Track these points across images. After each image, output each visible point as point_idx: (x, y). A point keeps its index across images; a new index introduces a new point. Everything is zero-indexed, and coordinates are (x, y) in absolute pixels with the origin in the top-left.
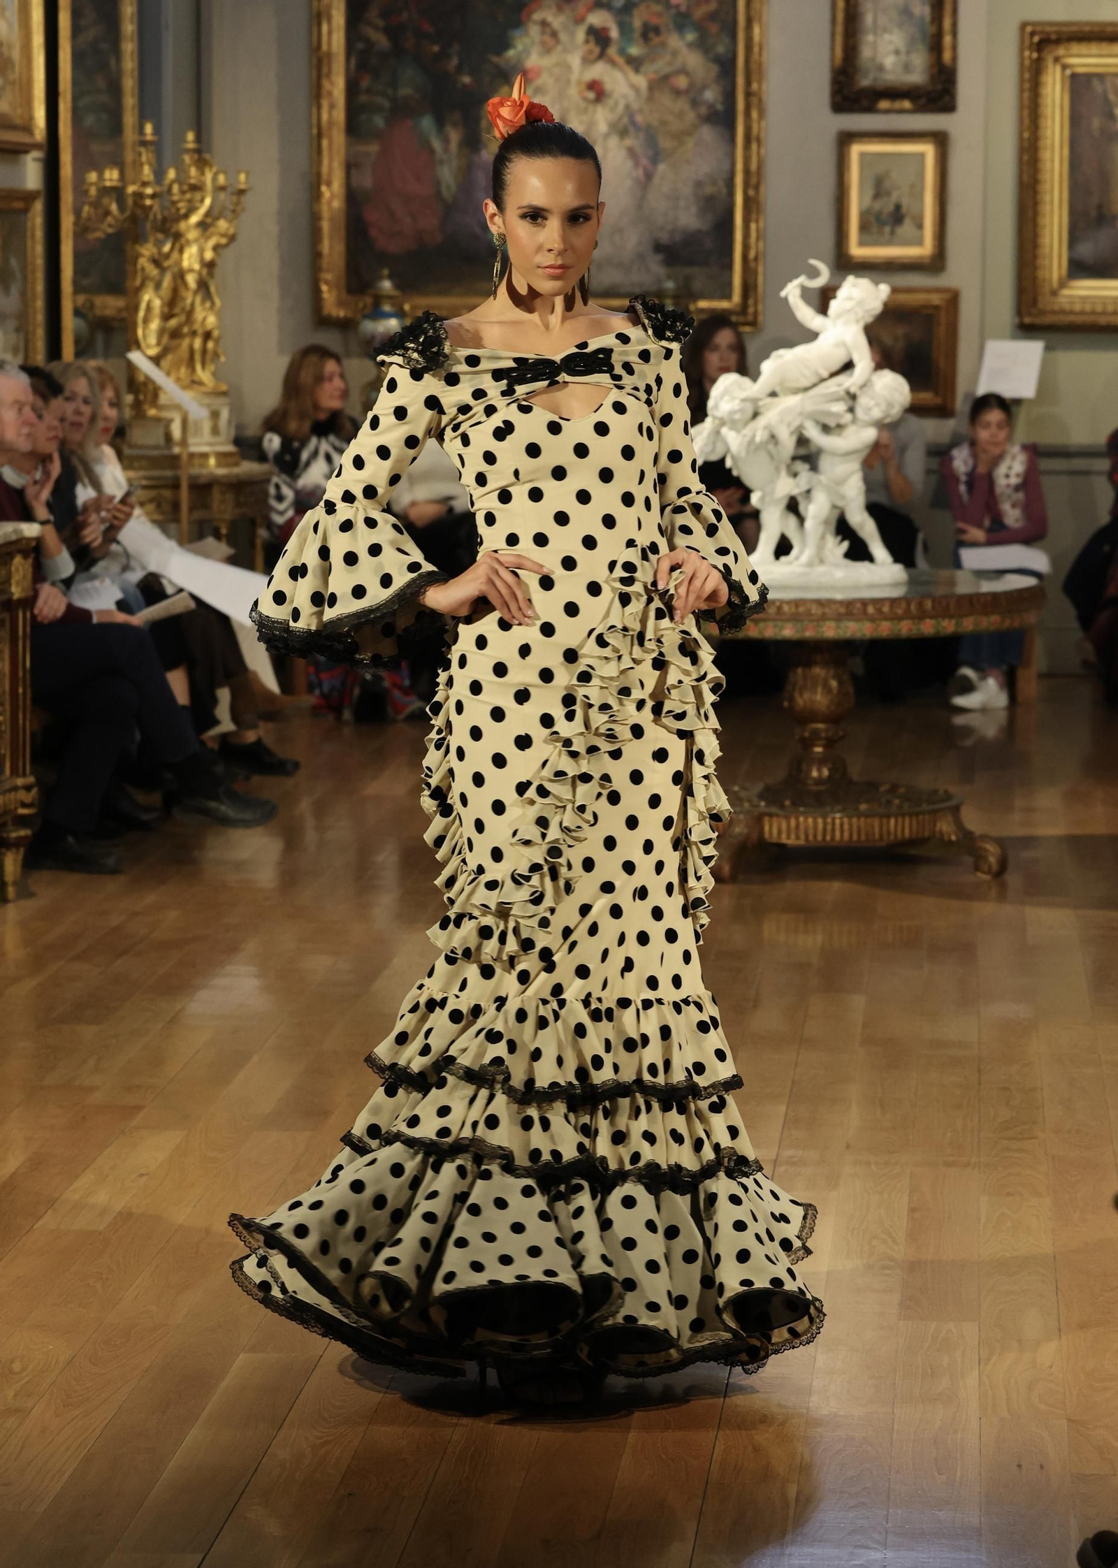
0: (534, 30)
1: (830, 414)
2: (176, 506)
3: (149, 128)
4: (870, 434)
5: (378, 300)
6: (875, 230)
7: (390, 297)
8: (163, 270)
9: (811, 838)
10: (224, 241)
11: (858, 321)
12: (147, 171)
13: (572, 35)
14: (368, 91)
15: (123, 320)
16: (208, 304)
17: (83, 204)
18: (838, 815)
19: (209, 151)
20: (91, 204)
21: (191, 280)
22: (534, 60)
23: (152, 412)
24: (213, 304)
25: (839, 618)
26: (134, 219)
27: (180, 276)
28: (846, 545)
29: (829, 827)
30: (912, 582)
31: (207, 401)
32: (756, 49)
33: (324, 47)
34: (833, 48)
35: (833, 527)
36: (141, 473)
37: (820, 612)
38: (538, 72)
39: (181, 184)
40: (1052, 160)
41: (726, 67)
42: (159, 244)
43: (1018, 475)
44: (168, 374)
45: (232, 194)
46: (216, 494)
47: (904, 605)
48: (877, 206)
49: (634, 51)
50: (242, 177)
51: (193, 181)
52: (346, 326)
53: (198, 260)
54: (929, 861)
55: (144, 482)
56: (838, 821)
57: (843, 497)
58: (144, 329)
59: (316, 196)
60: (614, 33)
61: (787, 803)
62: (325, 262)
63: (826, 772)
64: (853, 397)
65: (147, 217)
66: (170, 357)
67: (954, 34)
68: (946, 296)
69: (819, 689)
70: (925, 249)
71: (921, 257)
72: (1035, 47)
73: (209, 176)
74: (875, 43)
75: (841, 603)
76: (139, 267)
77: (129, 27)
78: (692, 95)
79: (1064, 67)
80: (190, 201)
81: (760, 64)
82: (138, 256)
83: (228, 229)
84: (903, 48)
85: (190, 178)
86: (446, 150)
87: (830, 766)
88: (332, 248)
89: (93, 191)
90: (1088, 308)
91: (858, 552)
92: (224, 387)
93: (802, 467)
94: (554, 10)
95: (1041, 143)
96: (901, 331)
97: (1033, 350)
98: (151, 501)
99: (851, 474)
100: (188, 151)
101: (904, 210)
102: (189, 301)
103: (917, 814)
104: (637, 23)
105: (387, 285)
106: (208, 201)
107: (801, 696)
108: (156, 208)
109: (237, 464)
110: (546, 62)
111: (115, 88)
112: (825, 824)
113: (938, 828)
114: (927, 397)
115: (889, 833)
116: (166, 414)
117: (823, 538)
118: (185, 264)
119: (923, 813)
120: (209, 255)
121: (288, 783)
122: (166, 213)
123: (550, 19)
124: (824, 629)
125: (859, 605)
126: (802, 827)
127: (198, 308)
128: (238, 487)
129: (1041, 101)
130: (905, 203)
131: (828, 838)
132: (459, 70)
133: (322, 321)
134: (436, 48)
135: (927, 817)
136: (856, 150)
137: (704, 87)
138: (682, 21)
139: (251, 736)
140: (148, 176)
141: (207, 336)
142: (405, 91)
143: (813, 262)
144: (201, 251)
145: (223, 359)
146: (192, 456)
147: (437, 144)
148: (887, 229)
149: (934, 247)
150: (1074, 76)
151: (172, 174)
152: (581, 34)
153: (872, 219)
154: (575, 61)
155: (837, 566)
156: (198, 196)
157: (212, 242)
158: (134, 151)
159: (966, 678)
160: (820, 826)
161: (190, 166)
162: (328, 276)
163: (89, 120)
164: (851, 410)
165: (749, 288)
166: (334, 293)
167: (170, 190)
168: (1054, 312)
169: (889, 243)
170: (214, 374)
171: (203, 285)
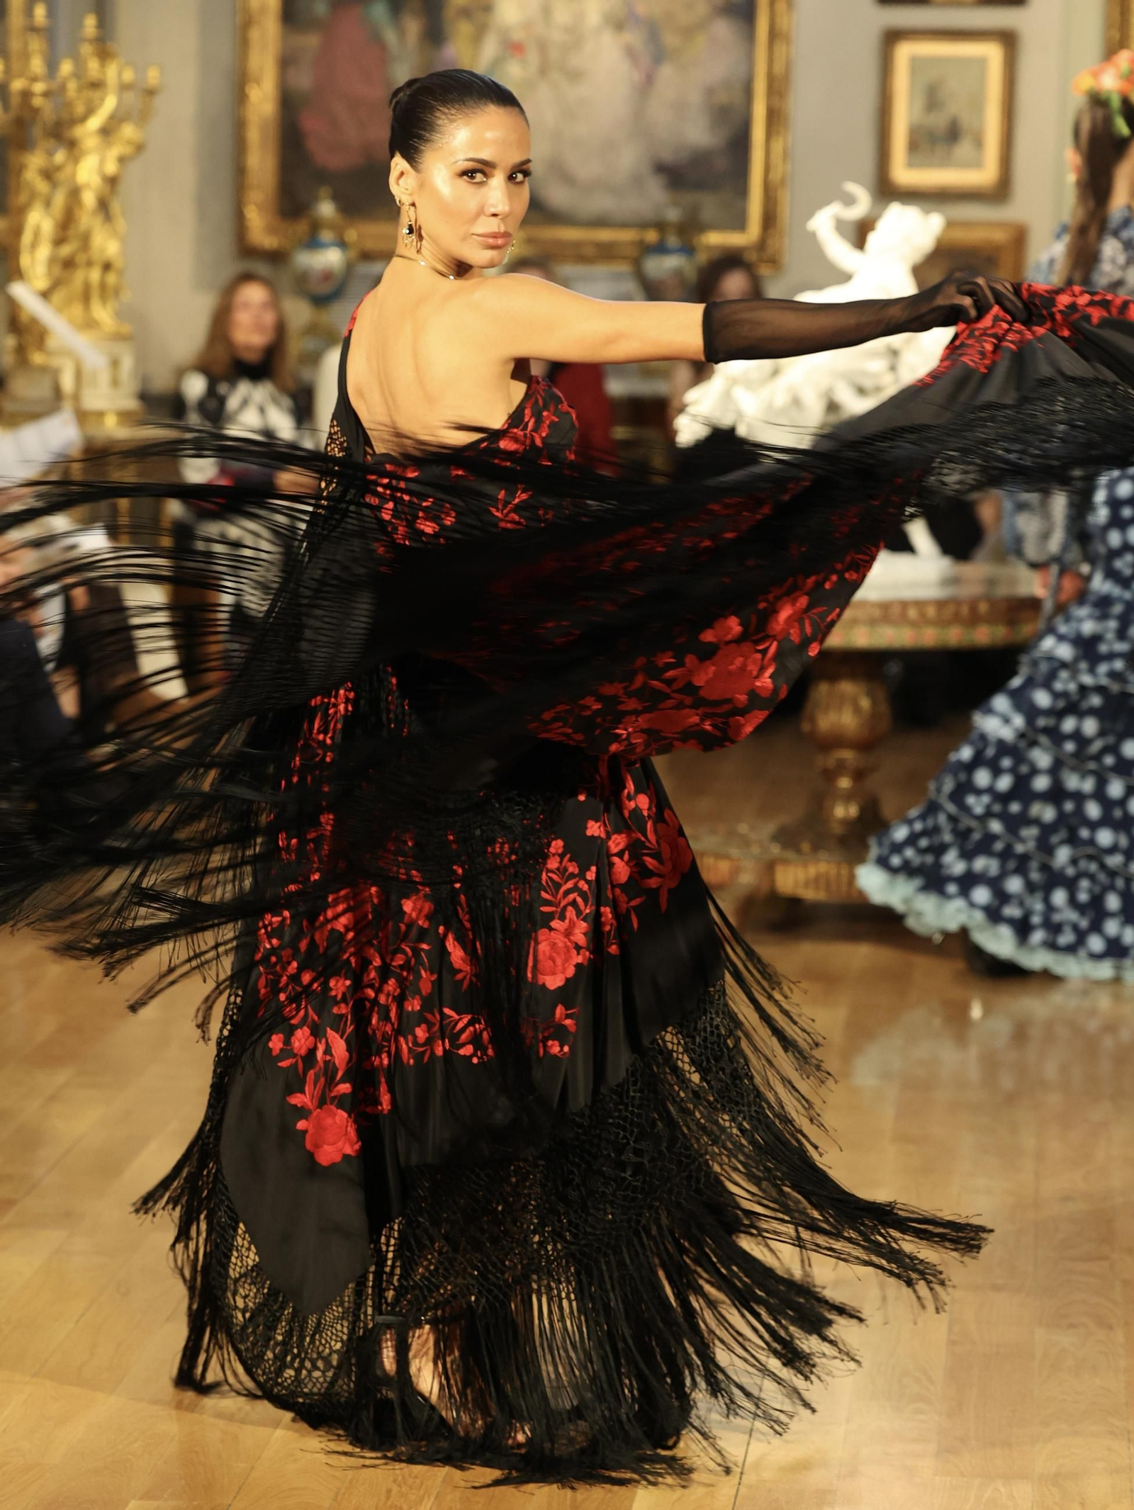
1: (867, 373)
3: (40, 11)
5: (316, 226)
6: (926, 149)
7: (332, 227)
8: (54, 185)
9: (833, 891)
10: (130, 150)
11: (903, 260)
12: (37, 65)
16: (109, 228)
19: (114, 40)
21: (89, 199)
23: (38, 359)
24: (115, 228)
25: (873, 624)
26: (19, 122)
27: (75, 194)
31: (105, 346)
39: (78, 79)
42: (50, 154)
44: (59, 312)
45: (142, 93)
46: (115, 461)
47: (952, 609)
48: (930, 119)
50: (154, 73)
51: (93, 76)
52: (277, 258)
53: (98, 174)
58: (32, 257)
59: (240, 97)
61: (806, 846)
62: (251, 178)
63: (853, 811)
64: (894, 352)
65: (35, 119)
66: (61, 291)
68: (1012, 233)
69: (847, 709)
70: (984, 175)
71: (983, 184)
73: (112, 71)
75: (876, 605)
76: (25, 181)
80: (88, 101)
82: (21, 168)
83: (134, 136)
85: (88, 71)
87: (858, 802)
88: (262, 162)
92: (128, 329)
100: (86, 39)
101: (961, 126)
102: (85, 223)
105: (327, 208)
106: (111, 103)
107: (825, 716)
108: (47, 109)
109: (141, 426)
116: (55, 362)
118: (82, 179)
122: (60, 115)
124: (853, 637)
125: (896, 609)
126: (823, 878)
127: (96, 232)
130: (966, 119)
133: (246, 250)
136: (905, 52)
140: (38, 69)
141: (107, 267)
143: (849, 186)
144: (102, 162)
145: (127, 295)
146: (84, 413)
147: (390, 36)
148: (941, 149)
149: (999, 172)
151: (66, 68)
153: (923, 137)
156: (95, 95)
157: (114, 154)
160: (845, 878)
161: (90, 58)
162: (255, 196)
164: (893, 368)
165: (769, 219)
166: (263, 217)
167: (63, 88)
169: (945, 164)
170: (116, 314)
171: (103, 205)
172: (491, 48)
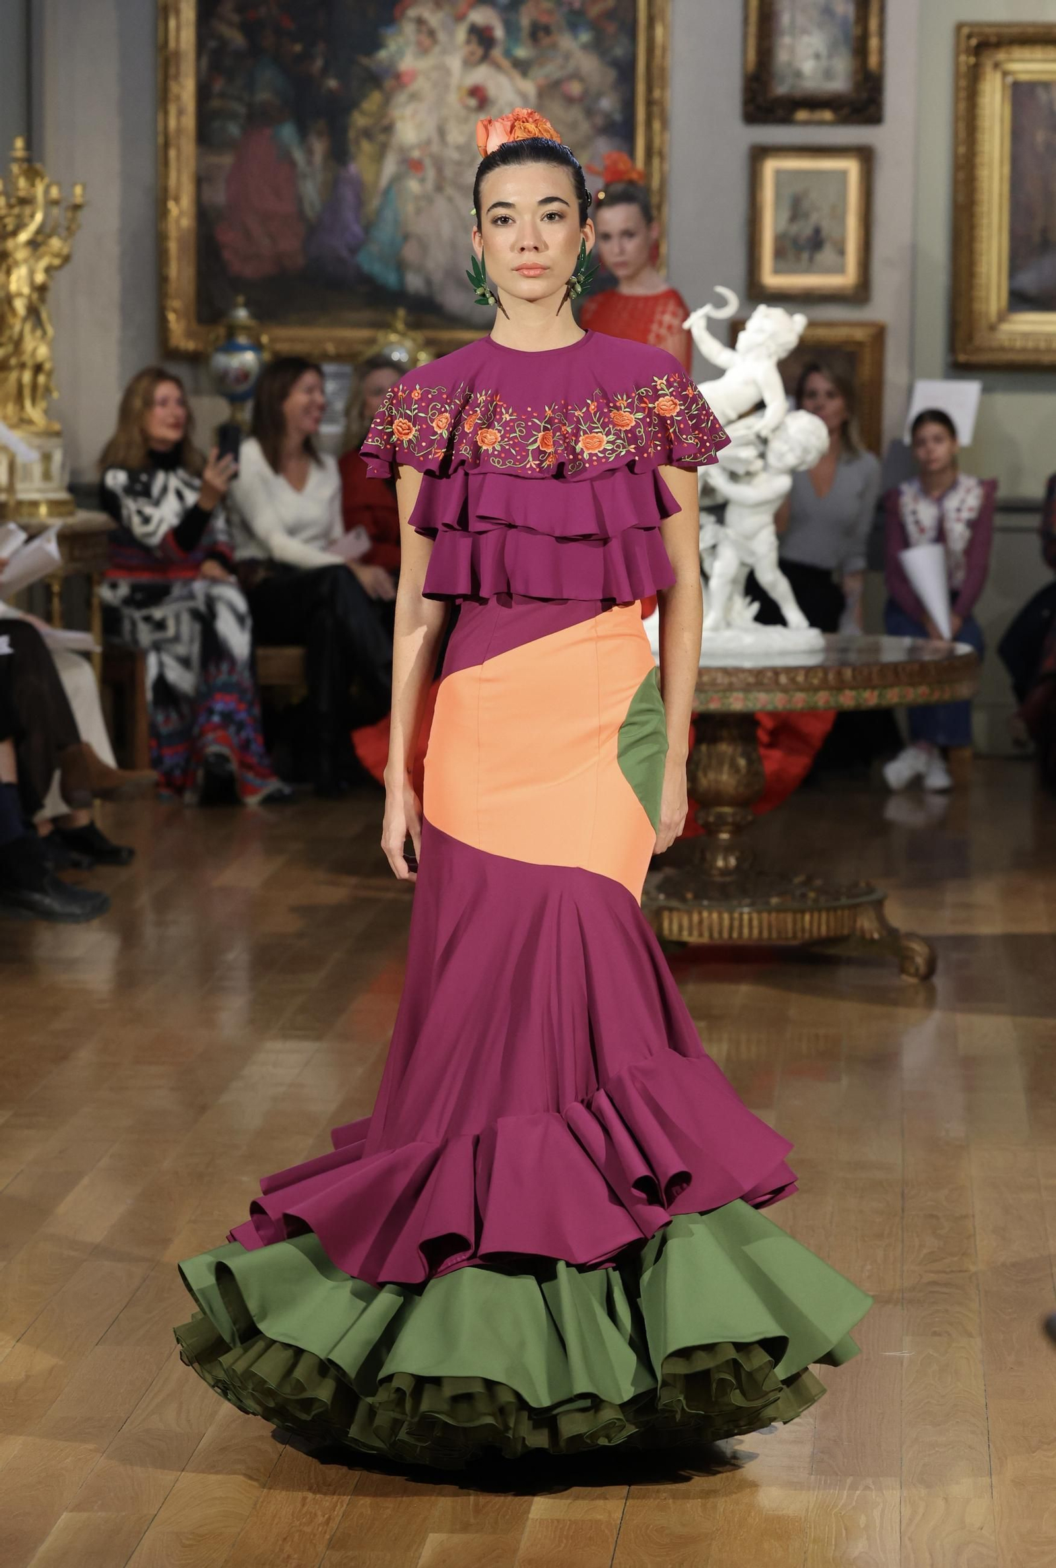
0: (409, 29)
1: (738, 460)
4: (784, 483)
5: (232, 331)
6: (791, 256)
7: (246, 329)
9: (716, 935)
10: (57, 262)
11: (770, 356)
13: (451, 34)
14: (222, 95)
16: (39, 333)
18: (746, 910)
19: (41, 159)
21: (20, 305)
22: (408, 63)
24: (44, 333)
25: (747, 689)
27: (7, 301)
28: (756, 607)
29: (736, 923)
30: (831, 649)
31: (37, 441)
32: (660, 52)
33: (172, 44)
34: (745, 52)
35: (741, 587)
37: (726, 680)
38: (413, 75)
39: (8, 197)
40: (991, 177)
41: (625, 72)
45: (67, 209)
47: (820, 674)
48: (794, 229)
49: (522, 52)
50: (78, 190)
51: (22, 194)
52: (196, 359)
53: (28, 283)
54: (849, 961)
56: (746, 917)
57: (752, 553)
59: (161, 212)
60: (499, 33)
61: (689, 896)
62: (172, 287)
63: (733, 862)
64: (764, 441)
67: (882, 34)
68: (873, 331)
69: (726, 768)
70: (846, 279)
71: (845, 287)
72: (973, 51)
73: (40, 189)
74: (793, 46)
75: (750, 671)
78: (587, 103)
79: (1005, 74)
80: (18, 216)
81: (663, 69)
83: (61, 249)
84: (824, 52)
85: (18, 189)
86: (310, 162)
87: (737, 854)
88: (181, 272)
90: (1030, 344)
91: (770, 615)
92: (57, 427)
93: (708, 520)
95: (978, 160)
97: (969, 391)
99: (762, 528)
100: (16, 160)
101: (824, 234)
102: (17, 328)
103: (835, 909)
104: (525, 21)
105: (242, 314)
106: (39, 217)
107: (705, 775)
109: (71, 514)
110: (424, 64)
112: (732, 919)
113: (859, 924)
115: (803, 930)
117: (730, 598)
118: (13, 287)
119: (843, 908)
120: (40, 278)
121: (123, 874)
123: (427, 16)
124: (731, 700)
125: (769, 674)
126: (706, 923)
127: (28, 337)
128: (73, 539)
129: (980, 111)
130: (827, 227)
131: (735, 935)
132: (325, 71)
133: (168, 351)
134: (298, 48)
135: (846, 912)
136: (771, 167)
137: (599, 95)
138: (575, 20)
139: (83, 819)
141: (38, 369)
142: (263, 96)
143: (721, 290)
144: (32, 273)
145: (55, 395)
146: (20, 503)
147: (298, 156)
148: (805, 256)
149: (858, 275)
150: (1017, 84)
152: (461, 34)
153: (789, 244)
154: (455, 63)
155: (746, 630)
156: (27, 210)
157: (43, 263)
160: (726, 922)
161: (18, 177)
162: (176, 303)
164: (762, 456)
166: (184, 323)
168: (992, 350)
169: (809, 269)
170: (46, 412)
171: (33, 311)
172: (390, 167)
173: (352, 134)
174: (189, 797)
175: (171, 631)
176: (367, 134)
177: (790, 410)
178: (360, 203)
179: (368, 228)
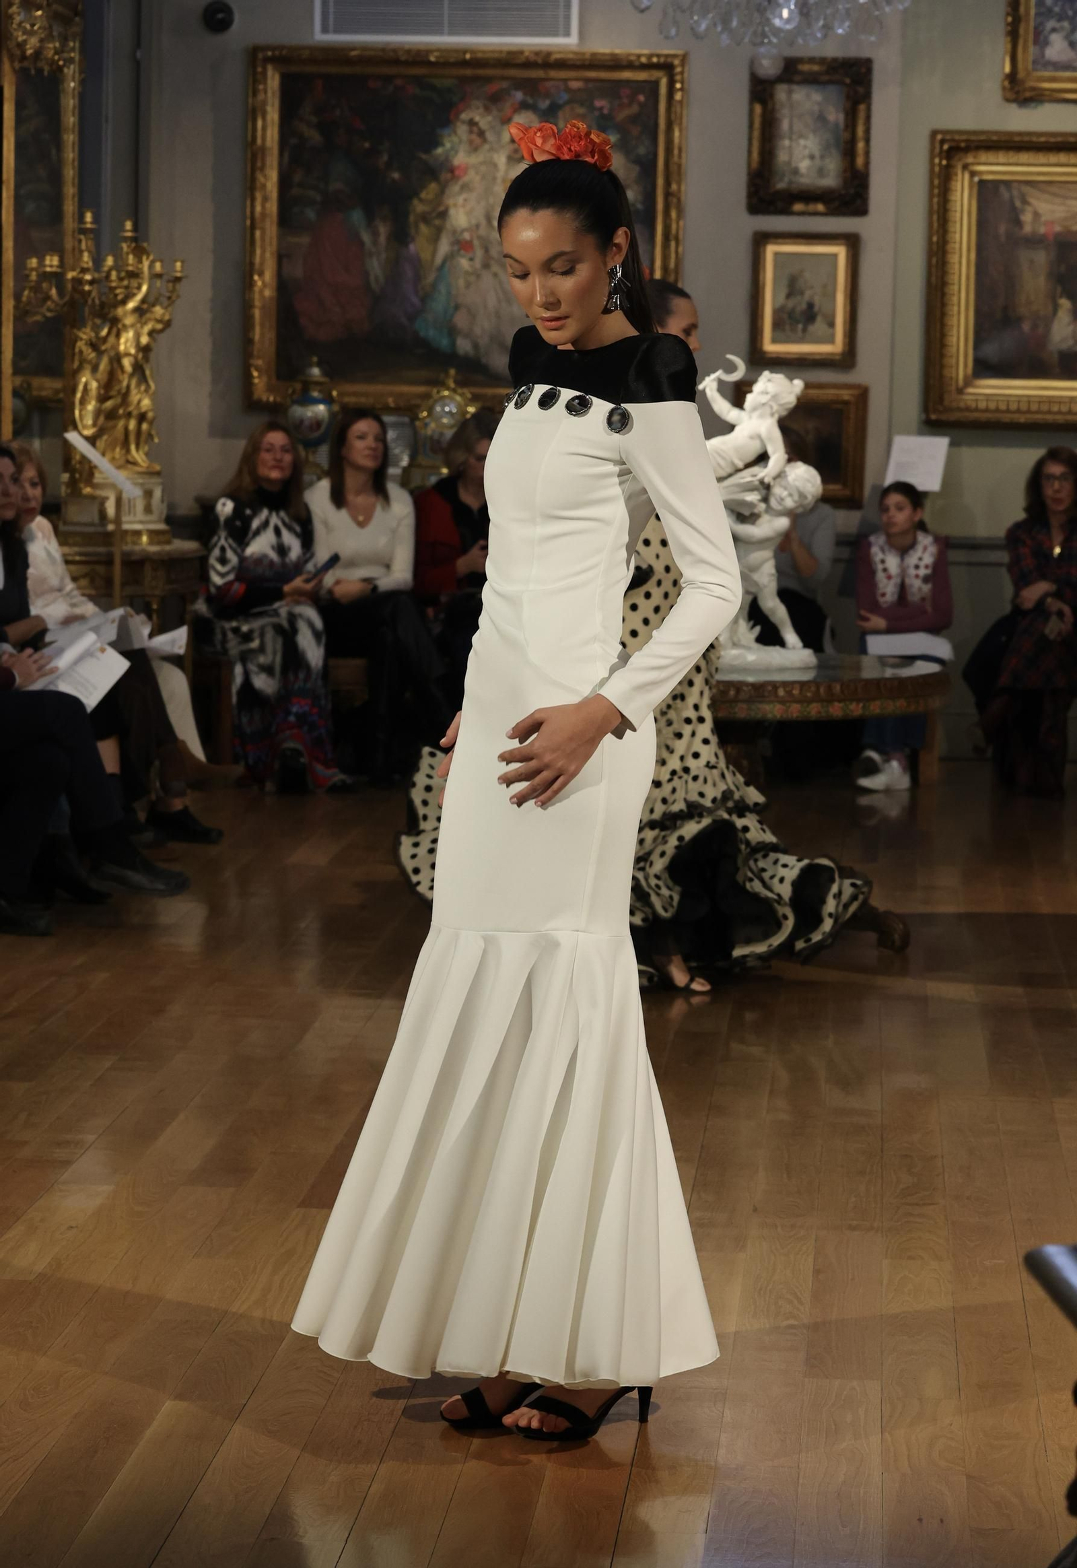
0: (462, 129)
1: (745, 503)
2: (109, 582)
3: (89, 217)
4: (783, 523)
5: (307, 385)
6: (787, 327)
7: (317, 383)
8: (100, 353)
10: (159, 326)
11: (772, 415)
12: (86, 258)
13: (499, 135)
14: (301, 185)
15: (60, 401)
16: (143, 388)
17: (24, 289)
19: (147, 239)
20: (31, 288)
21: (127, 363)
22: (461, 158)
23: (87, 490)
24: (148, 386)
25: (750, 700)
26: (72, 304)
27: (117, 359)
28: (758, 629)
30: (821, 666)
32: (676, 152)
33: (259, 141)
34: (750, 152)
35: (746, 612)
36: (76, 549)
37: (734, 693)
39: (119, 272)
40: (960, 263)
43: (927, 567)
44: (103, 454)
45: (169, 281)
46: (148, 571)
47: (813, 689)
48: (791, 304)
50: (178, 264)
51: (130, 268)
52: (275, 410)
53: (134, 344)
55: (78, 558)
57: (756, 584)
58: (81, 411)
59: (248, 284)
62: (257, 347)
64: (768, 487)
65: (87, 302)
66: (105, 437)
67: (867, 140)
68: (856, 392)
70: (835, 347)
71: (832, 354)
72: (944, 154)
73: (146, 264)
74: (790, 147)
75: (752, 685)
76: (77, 350)
77: (70, 120)
79: (973, 174)
80: (127, 287)
81: (679, 166)
83: (164, 315)
84: (817, 154)
85: (128, 265)
86: (375, 242)
88: (263, 335)
89: (34, 276)
90: (992, 406)
92: (157, 468)
94: (481, 110)
95: (949, 247)
96: (811, 425)
97: (939, 445)
98: (85, 576)
99: (765, 562)
100: (125, 239)
101: (816, 309)
102: (125, 383)
105: (316, 371)
106: (144, 288)
108: (94, 294)
109: (168, 542)
110: (474, 160)
111: (56, 179)
114: (835, 488)
116: (100, 493)
117: (735, 623)
118: (122, 348)
120: (144, 340)
122: (104, 299)
123: (477, 119)
124: (736, 710)
125: (770, 688)
127: (134, 391)
128: (170, 563)
129: (951, 206)
130: (817, 301)
132: (389, 166)
133: (251, 405)
134: (367, 145)
136: (771, 250)
139: (177, 805)
140: (87, 263)
141: (142, 417)
142: (336, 186)
143: (730, 358)
144: (138, 336)
145: (156, 440)
146: (126, 532)
147: (366, 237)
148: (800, 326)
149: (844, 344)
150: (981, 182)
151: (110, 261)
153: (785, 316)
154: (501, 159)
156: (134, 283)
157: (147, 329)
158: (73, 237)
159: (870, 760)
161: (128, 254)
162: (259, 362)
163: (30, 207)
164: (765, 500)
166: (265, 379)
168: (960, 409)
169: (801, 340)
170: (147, 454)
171: (138, 368)
172: (444, 247)
173: (412, 218)
174: (269, 786)
175: (255, 644)
176: (425, 218)
177: (790, 460)
178: (418, 278)
179: (425, 298)
